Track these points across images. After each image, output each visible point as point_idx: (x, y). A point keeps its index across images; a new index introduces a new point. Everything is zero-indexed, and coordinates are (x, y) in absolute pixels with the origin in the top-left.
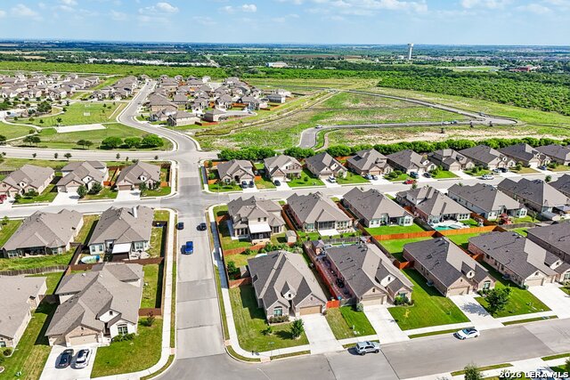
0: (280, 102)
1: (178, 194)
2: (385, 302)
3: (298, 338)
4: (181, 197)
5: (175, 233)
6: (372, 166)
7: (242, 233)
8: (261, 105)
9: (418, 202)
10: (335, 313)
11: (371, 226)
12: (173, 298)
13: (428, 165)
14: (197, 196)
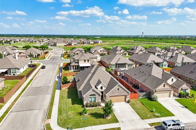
0: (98, 43)
1: (48, 59)
3: (108, 118)
4: (49, 60)
5: (40, 69)
6: (139, 51)
7: (76, 69)
8: (91, 43)
9: (168, 58)
10: (136, 102)
12: (20, 94)
13: (164, 52)
14: (57, 60)
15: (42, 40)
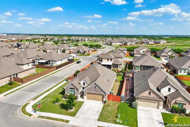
0: (160, 43)
2: (161, 107)
3: (70, 111)
4: (91, 57)
5: (74, 64)
10: (113, 105)
11: (179, 74)
15: (105, 40)
